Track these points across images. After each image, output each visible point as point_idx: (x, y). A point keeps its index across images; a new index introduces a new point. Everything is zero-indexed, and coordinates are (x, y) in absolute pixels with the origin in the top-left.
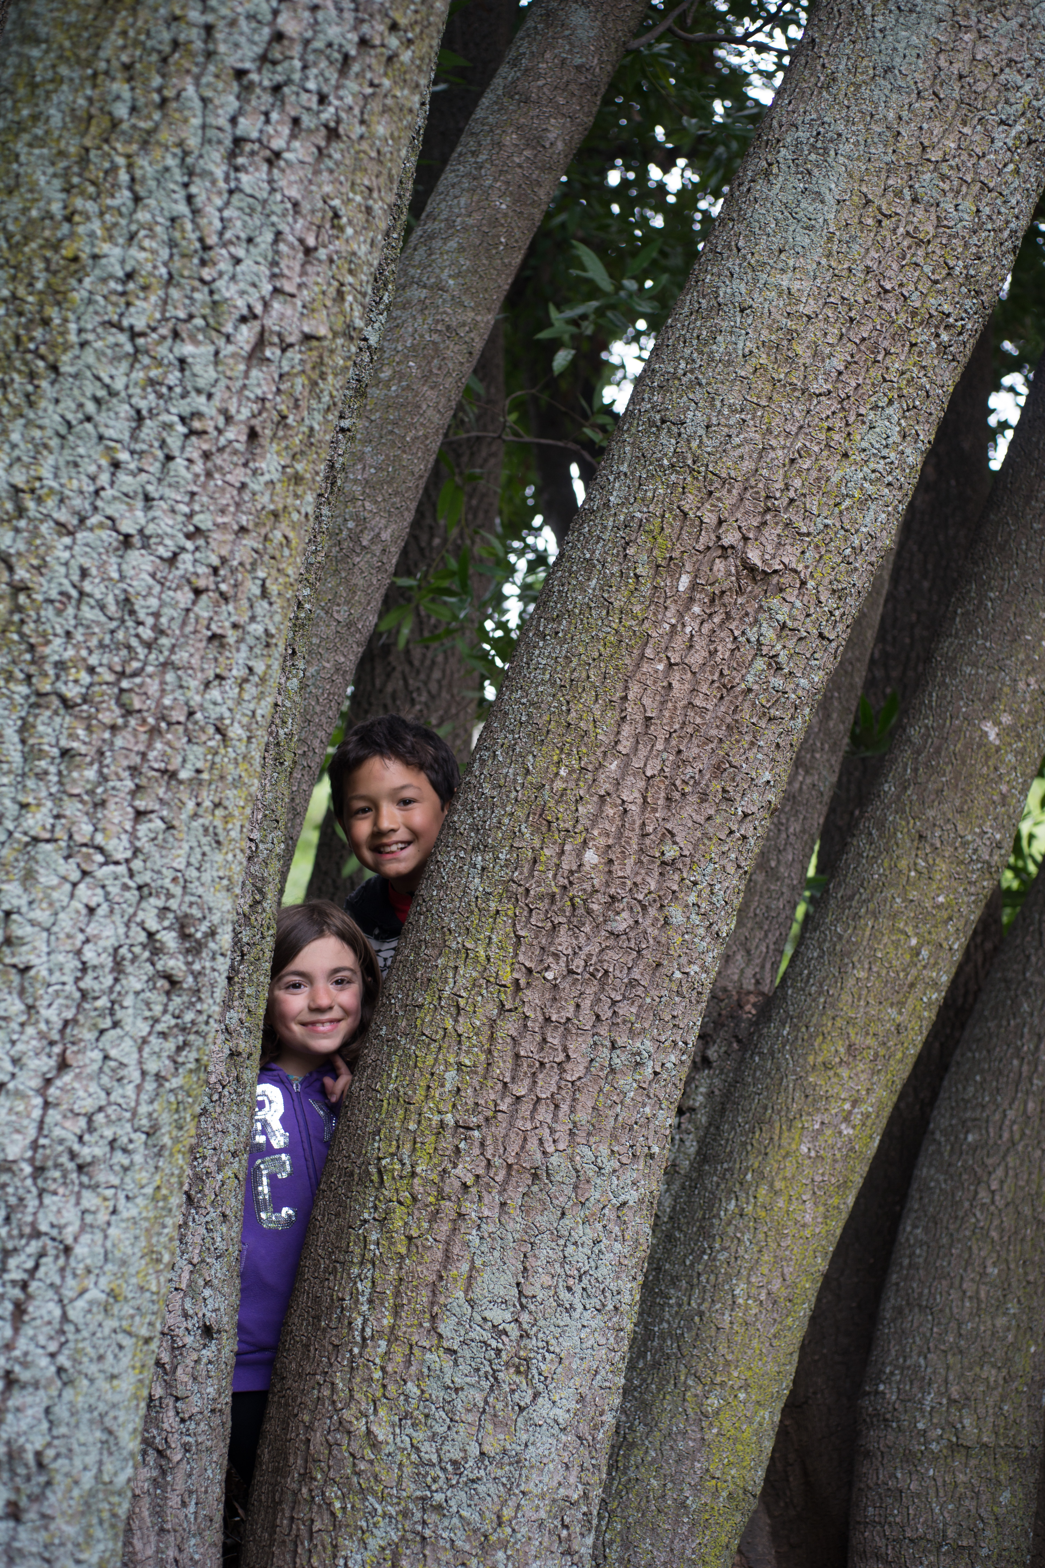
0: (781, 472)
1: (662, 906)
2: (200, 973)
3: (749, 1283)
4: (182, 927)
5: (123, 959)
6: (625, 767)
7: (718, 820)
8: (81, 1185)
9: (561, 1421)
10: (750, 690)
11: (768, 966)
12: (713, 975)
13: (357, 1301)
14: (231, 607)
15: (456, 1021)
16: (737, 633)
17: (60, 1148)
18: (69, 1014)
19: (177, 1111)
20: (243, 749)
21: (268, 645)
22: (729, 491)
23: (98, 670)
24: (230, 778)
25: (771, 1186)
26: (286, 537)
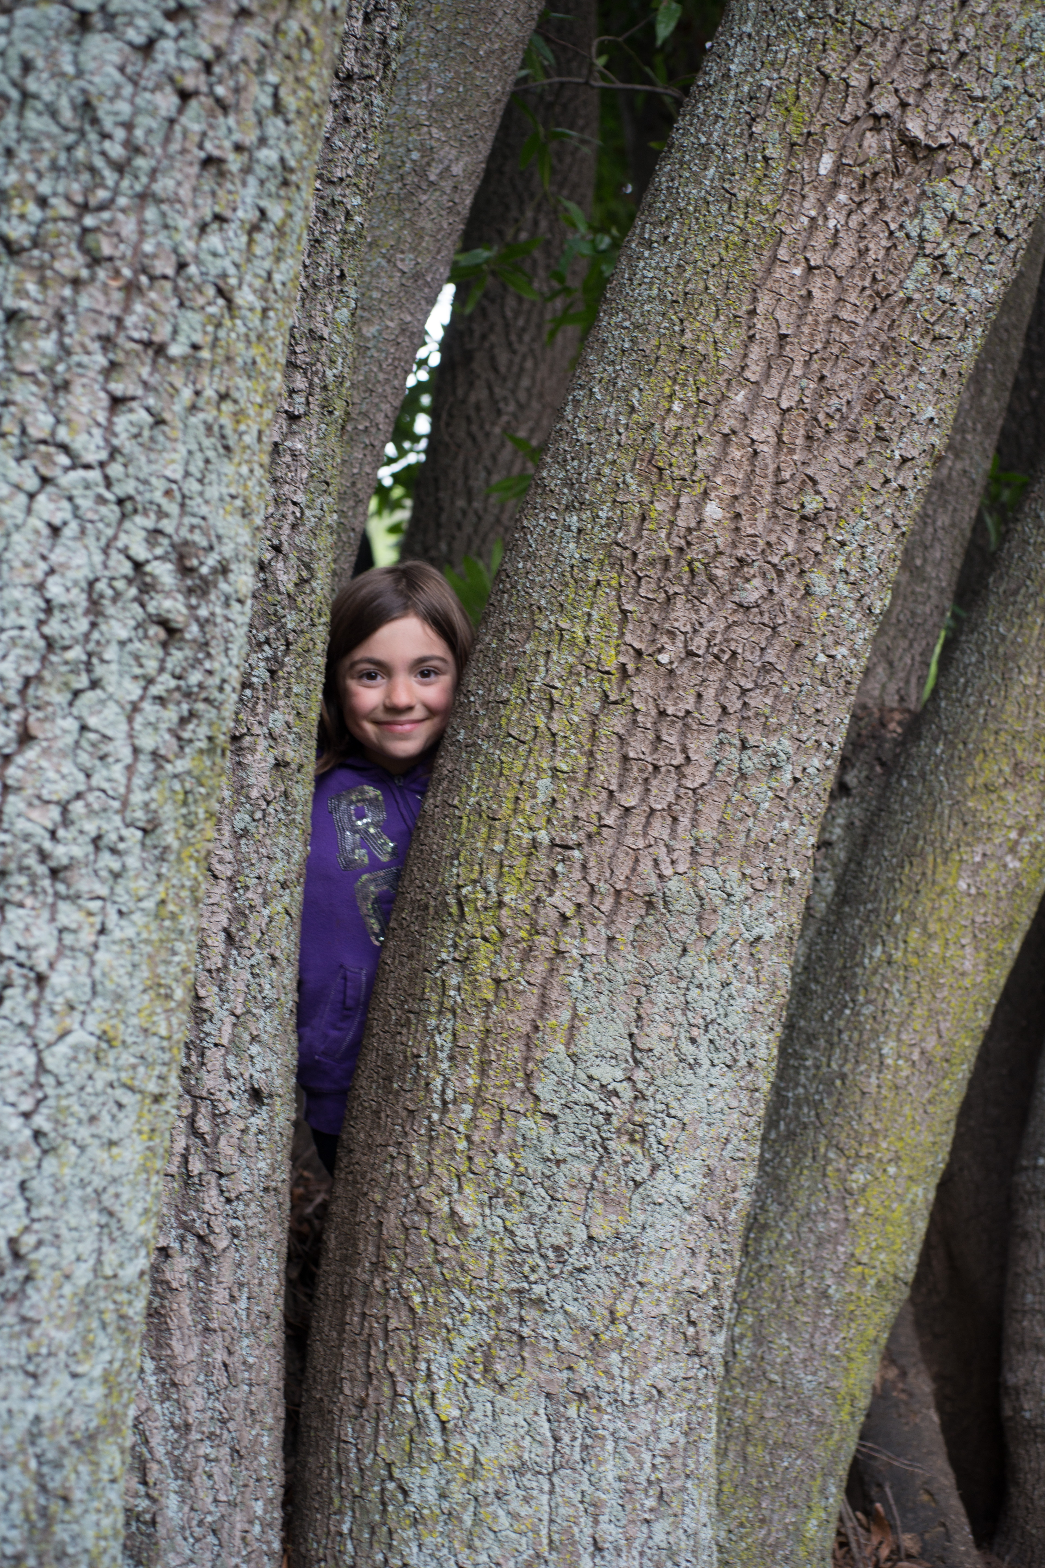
0: (949, 17)
1: (802, 572)
2: (207, 621)
3: (899, 1040)
4: (181, 558)
5: (102, 596)
6: (754, 399)
7: (871, 464)
8: (57, 895)
9: (685, 1198)
10: (910, 300)
11: (914, 680)
12: (863, 662)
13: (435, 1058)
14: (231, 121)
15: (549, 717)
16: (893, 226)
17: (25, 846)
18: (31, 669)
19: (185, 803)
20: (257, 323)
21: (285, 183)
22: (883, 45)
23: (53, 201)
24: (239, 361)
25: (924, 928)
26: (305, 31)
